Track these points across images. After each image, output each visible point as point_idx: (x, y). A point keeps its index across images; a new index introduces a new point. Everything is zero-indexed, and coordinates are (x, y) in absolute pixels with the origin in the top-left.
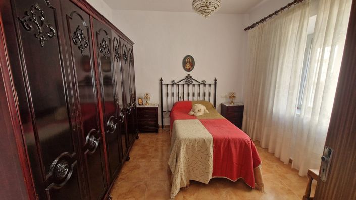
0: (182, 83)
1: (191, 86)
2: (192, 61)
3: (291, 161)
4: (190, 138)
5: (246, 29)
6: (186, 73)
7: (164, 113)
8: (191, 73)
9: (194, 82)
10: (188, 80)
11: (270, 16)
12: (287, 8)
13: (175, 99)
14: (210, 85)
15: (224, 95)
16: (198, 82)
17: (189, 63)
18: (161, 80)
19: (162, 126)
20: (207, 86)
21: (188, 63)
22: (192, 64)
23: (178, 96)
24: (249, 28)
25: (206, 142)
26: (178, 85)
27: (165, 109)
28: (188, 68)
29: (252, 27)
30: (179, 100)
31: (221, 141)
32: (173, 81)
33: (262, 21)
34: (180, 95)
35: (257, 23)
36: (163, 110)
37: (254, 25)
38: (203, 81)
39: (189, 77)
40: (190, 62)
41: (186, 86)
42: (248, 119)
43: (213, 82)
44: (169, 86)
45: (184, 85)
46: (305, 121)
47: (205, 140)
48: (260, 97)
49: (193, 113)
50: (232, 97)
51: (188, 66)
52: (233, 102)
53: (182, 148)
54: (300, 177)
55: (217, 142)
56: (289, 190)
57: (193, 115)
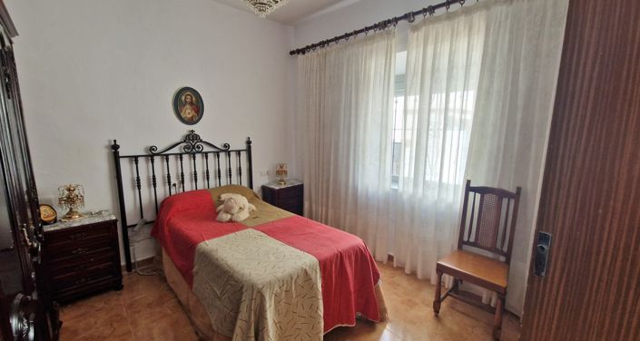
0: (176, 150)
1: (198, 157)
2: (197, 101)
3: (390, 258)
4: (279, 274)
5: (292, 53)
6: (185, 129)
7: (129, 231)
8: (198, 128)
9: (206, 149)
10: (192, 145)
11: (337, 39)
12: (363, 34)
13: (162, 192)
14: (238, 152)
15: (266, 170)
16: (215, 147)
17: (189, 104)
18: (115, 147)
19: (130, 266)
20: (233, 155)
21: (188, 106)
22: (199, 108)
23: (169, 183)
24: (298, 51)
25: (309, 272)
26: (167, 155)
27: (131, 218)
28: (189, 116)
29: (303, 51)
30: (173, 192)
31: (330, 261)
32: (152, 149)
33: (322, 44)
34: (173, 181)
35: (314, 46)
36: (129, 223)
37: (308, 47)
38: (225, 146)
39: (192, 139)
40: (191, 103)
41: (185, 157)
42: (314, 206)
43: (244, 146)
44: (141, 161)
45: (181, 155)
46: (405, 197)
47: (308, 269)
48: (332, 168)
49: (229, 216)
50: (281, 172)
51: (188, 112)
52: (283, 181)
53: (268, 305)
54: (407, 275)
55: (324, 266)
56: (410, 301)
57: (231, 221)
